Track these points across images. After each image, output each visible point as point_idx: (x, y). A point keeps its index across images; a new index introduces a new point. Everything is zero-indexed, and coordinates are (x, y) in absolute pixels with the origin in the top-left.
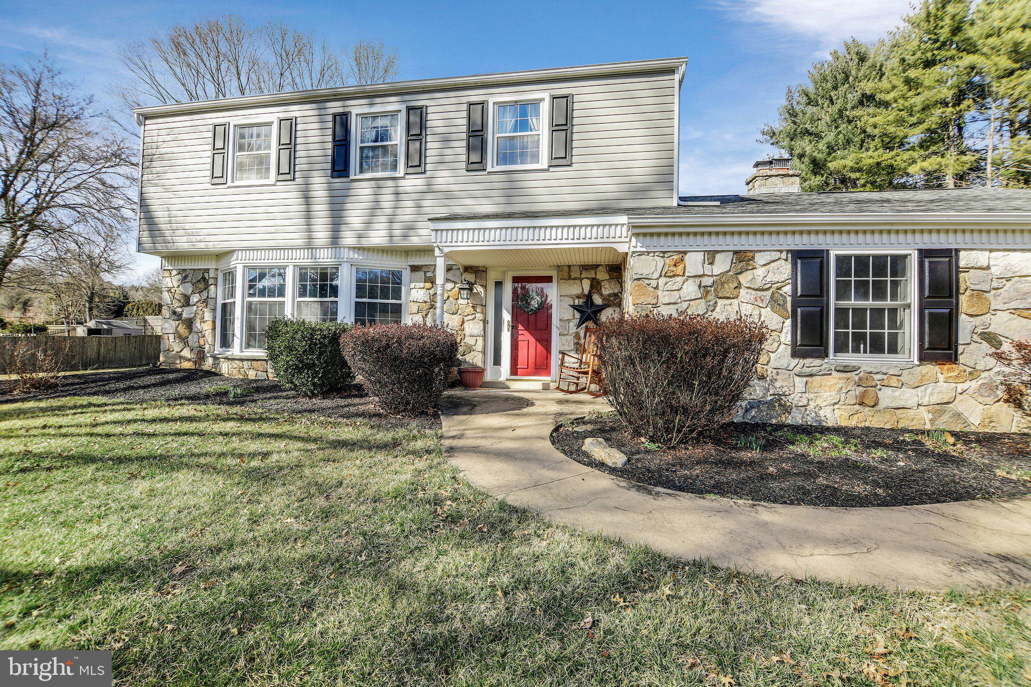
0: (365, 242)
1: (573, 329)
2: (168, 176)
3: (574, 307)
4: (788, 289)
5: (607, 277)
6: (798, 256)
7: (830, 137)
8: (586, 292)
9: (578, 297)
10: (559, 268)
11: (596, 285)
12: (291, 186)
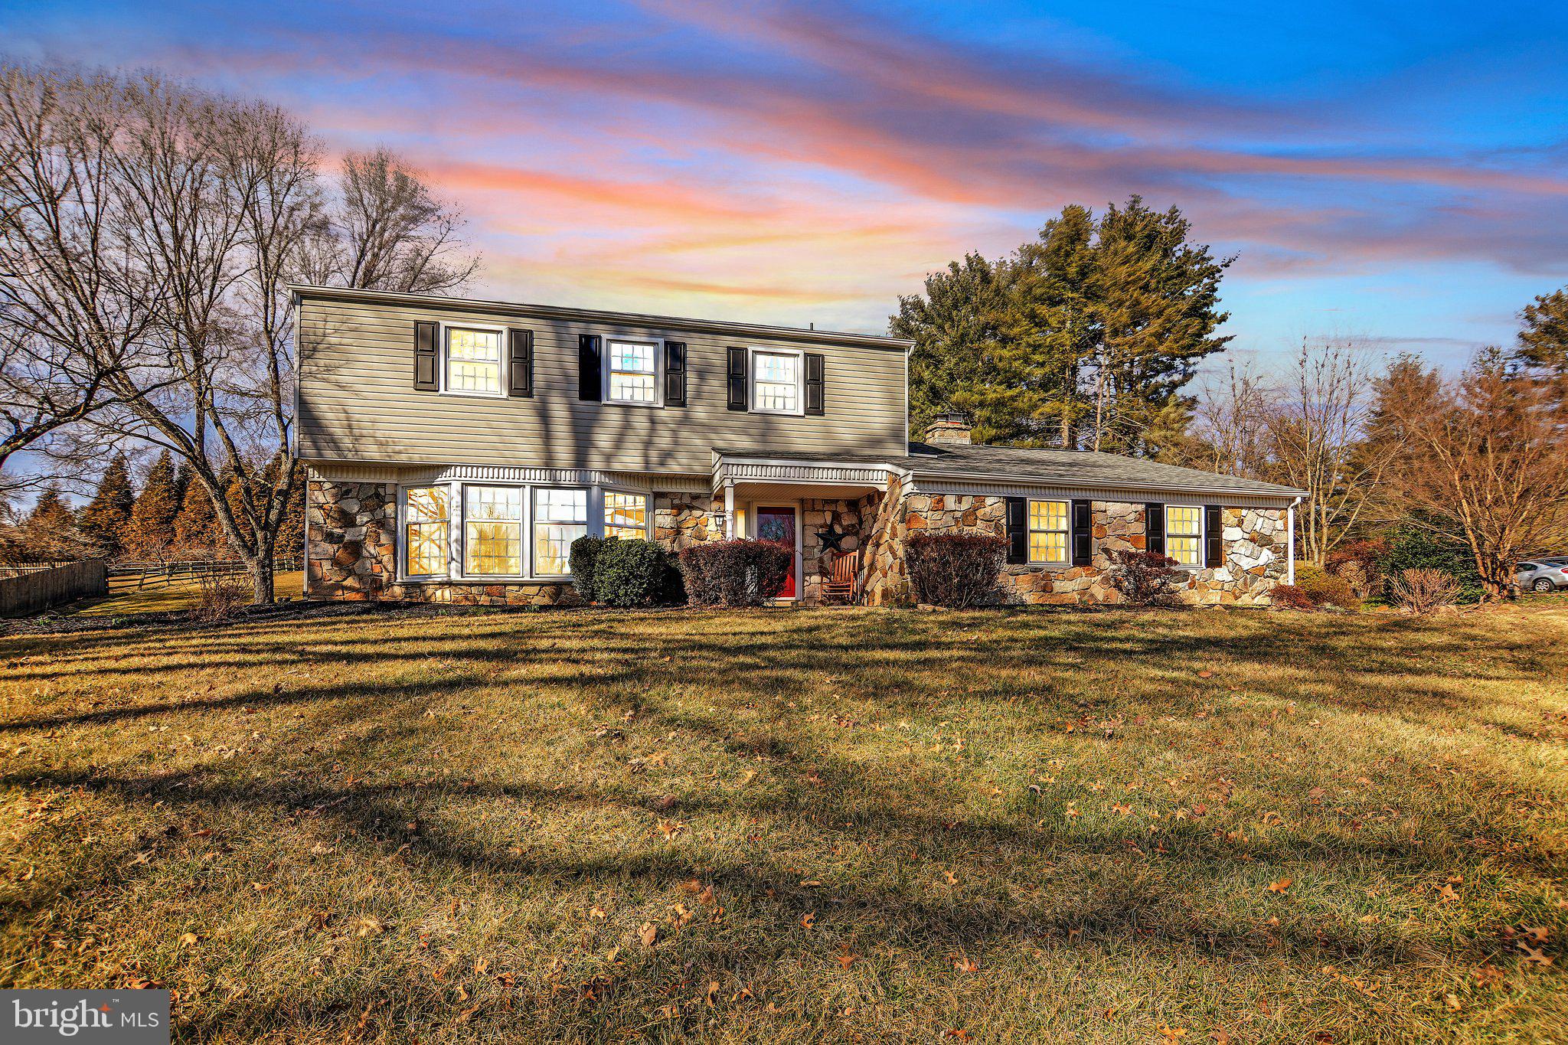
0: (617, 466)
1: (817, 555)
2: (343, 371)
3: (818, 535)
4: (1004, 521)
5: (846, 510)
6: (1009, 500)
7: (950, 362)
8: (829, 522)
9: (821, 527)
10: (802, 501)
11: (836, 517)
12: (524, 402)
